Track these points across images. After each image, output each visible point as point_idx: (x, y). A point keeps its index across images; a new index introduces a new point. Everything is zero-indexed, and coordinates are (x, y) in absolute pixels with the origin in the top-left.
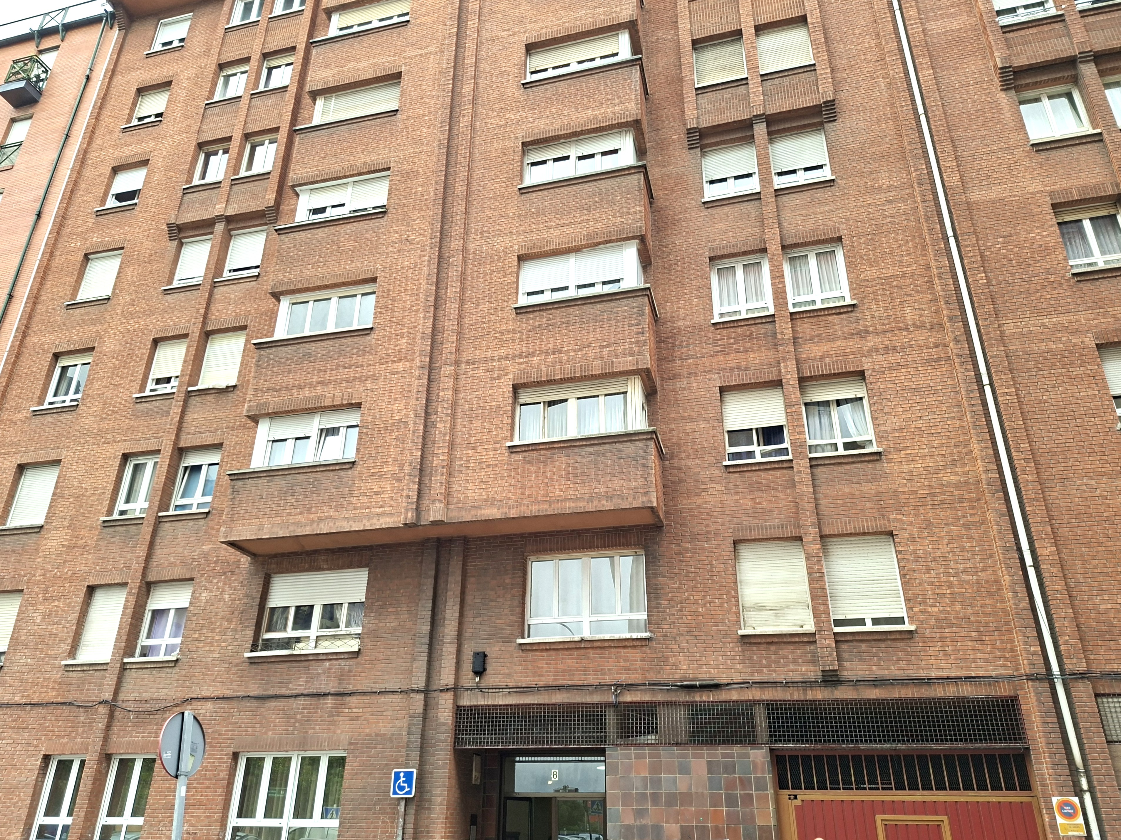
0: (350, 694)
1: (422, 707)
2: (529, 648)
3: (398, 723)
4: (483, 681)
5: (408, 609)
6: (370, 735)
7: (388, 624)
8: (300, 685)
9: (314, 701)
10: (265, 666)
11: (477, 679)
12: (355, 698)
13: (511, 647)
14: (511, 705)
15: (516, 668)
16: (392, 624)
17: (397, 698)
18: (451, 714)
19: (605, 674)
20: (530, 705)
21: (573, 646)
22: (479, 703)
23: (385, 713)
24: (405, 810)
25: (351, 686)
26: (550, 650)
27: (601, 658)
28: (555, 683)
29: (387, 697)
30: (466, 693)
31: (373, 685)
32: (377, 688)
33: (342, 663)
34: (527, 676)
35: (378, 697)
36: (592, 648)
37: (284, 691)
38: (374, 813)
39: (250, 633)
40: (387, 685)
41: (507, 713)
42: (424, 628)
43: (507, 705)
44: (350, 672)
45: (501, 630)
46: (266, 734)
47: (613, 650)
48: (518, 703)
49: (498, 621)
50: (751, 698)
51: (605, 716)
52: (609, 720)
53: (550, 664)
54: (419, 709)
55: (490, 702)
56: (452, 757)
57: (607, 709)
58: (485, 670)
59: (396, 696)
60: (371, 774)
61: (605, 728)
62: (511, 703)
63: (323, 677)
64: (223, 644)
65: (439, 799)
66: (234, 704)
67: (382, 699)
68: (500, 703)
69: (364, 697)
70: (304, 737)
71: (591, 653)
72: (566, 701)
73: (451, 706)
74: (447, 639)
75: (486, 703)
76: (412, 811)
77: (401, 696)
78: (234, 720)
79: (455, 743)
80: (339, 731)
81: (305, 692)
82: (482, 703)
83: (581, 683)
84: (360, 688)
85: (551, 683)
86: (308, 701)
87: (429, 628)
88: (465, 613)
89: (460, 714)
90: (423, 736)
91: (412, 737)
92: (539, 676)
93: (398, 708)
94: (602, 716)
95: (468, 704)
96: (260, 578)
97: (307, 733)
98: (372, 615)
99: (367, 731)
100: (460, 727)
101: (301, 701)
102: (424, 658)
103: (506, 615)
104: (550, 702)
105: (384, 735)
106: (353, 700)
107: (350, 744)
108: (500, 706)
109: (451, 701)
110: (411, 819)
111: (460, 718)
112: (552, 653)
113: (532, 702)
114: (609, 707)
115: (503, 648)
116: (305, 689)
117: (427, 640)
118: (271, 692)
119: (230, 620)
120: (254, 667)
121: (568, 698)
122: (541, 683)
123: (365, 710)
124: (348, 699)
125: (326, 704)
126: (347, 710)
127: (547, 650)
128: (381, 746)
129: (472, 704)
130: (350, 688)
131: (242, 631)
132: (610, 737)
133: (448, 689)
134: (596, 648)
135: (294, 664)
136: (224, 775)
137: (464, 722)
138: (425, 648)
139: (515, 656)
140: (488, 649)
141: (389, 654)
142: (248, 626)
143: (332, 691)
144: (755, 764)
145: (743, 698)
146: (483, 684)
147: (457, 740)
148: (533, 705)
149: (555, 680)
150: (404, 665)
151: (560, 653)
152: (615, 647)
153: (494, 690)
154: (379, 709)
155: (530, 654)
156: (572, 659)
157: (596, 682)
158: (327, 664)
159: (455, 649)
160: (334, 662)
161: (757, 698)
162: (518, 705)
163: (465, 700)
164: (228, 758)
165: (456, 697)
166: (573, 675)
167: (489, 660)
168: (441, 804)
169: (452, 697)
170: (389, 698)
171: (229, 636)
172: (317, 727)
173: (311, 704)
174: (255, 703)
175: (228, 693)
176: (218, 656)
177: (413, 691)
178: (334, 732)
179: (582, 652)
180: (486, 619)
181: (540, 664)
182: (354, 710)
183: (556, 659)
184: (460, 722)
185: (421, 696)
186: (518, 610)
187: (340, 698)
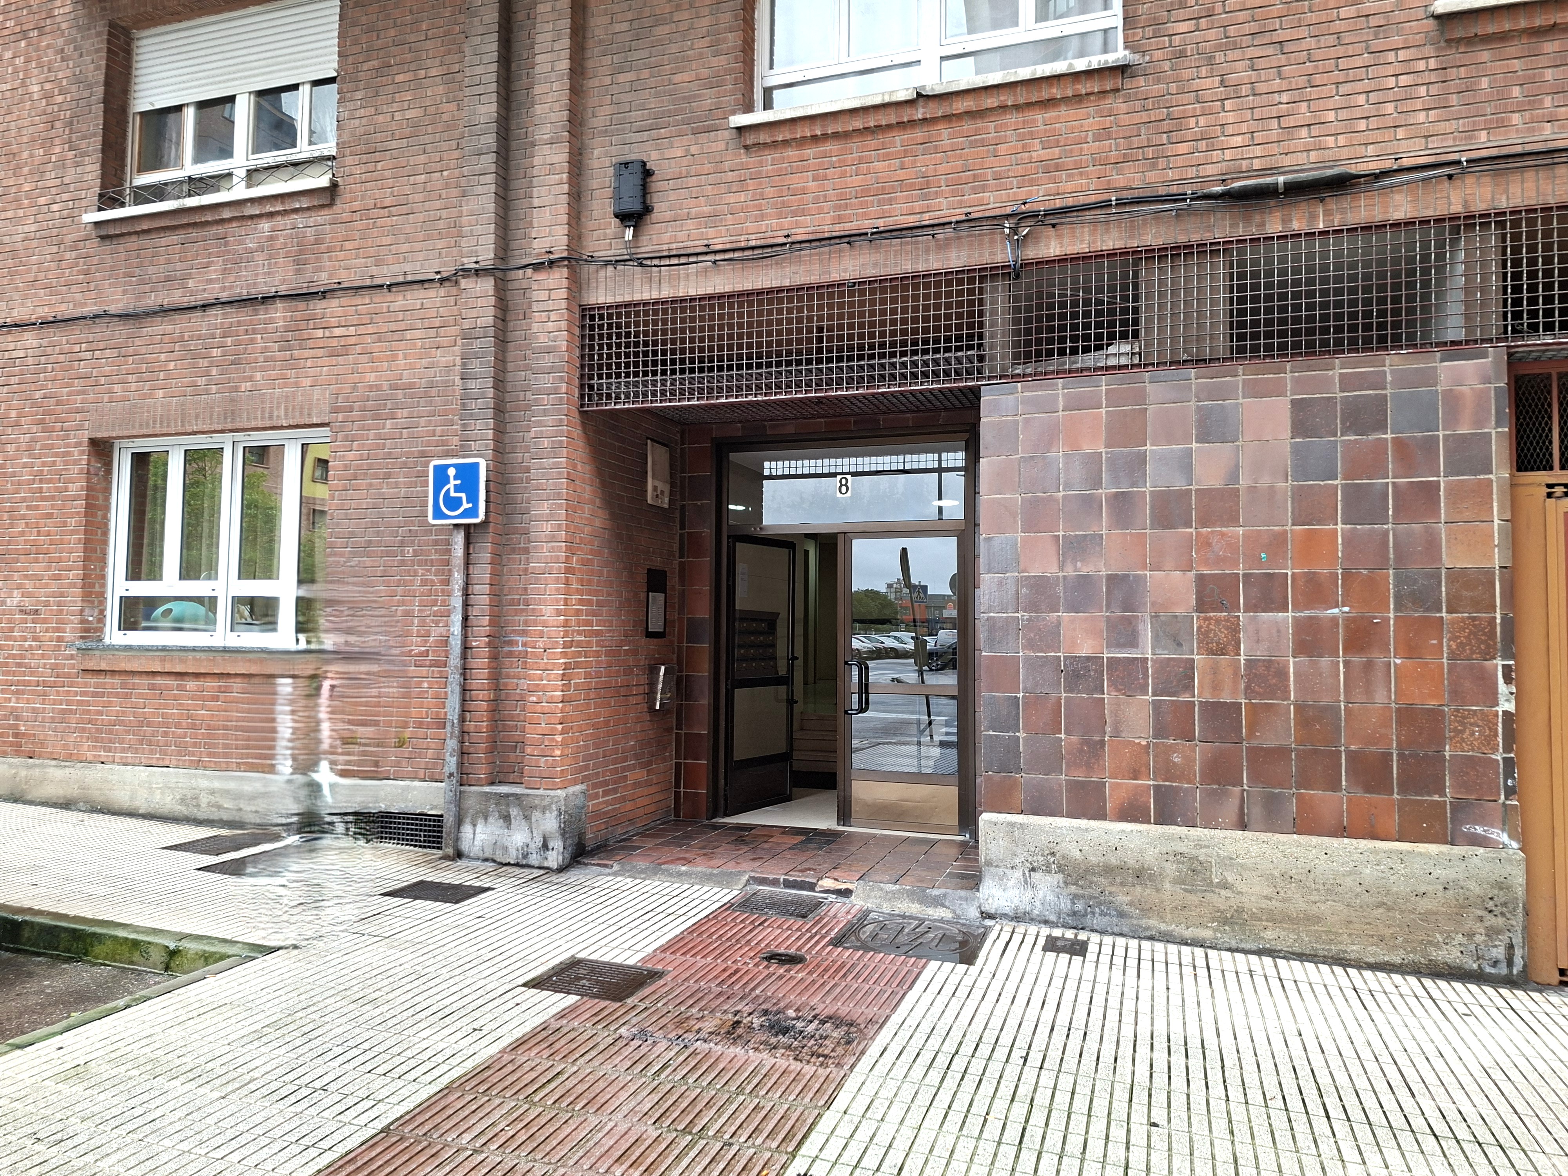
0: (324, 295)
1: (491, 311)
2: (764, 137)
3: (443, 358)
4: (644, 239)
5: (444, 70)
6: (378, 388)
7: (398, 116)
8: (211, 281)
9: (243, 315)
10: (133, 243)
11: (629, 234)
12: (335, 302)
13: (720, 141)
14: (721, 296)
15: (732, 198)
16: (409, 114)
17: (434, 296)
18: (564, 325)
19: (984, 189)
20: (770, 291)
21: (891, 117)
22: (637, 297)
23: (408, 335)
24: (467, 554)
25: (324, 275)
26: (825, 137)
27: (973, 145)
28: (838, 229)
29: (409, 295)
30: (602, 274)
31: (374, 270)
32: (385, 274)
33: (299, 220)
34: (762, 217)
35: (389, 297)
36: (947, 118)
37: (177, 298)
38: (403, 563)
39: (92, 170)
40: (408, 267)
41: (712, 318)
42: (483, 109)
43: (711, 297)
44: (317, 242)
45: (689, 100)
46: (151, 396)
47: (1012, 119)
48: (739, 288)
49: (677, 78)
50: (1457, 208)
51: (981, 302)
52: (993, 312)
53: (825, 178)
54: (486, 316)
55: (666, 292)
56: (577, 432)
57: (987, 285)
58: (647, 210)
59: (432, 293)
60: (388, 476)
61: (981, 337)
62: (720, 289)
63: (259, 257)
64: (42, 200)
65: (547, 528)
66: (77, 332)
67: (400, 300)
68: (692, 292)
69: (358, 300)
70: (233, 400)
71: (944, 134)
72: (870, 272)
73: (564, 304)
74: (543, 133)
75: (655, 295)
76: (484, 553)
77: (442, 291)
78: (83, 368)
79: (582, 396)
80: (308, 382)
81: (224, 296)
82: (646, 296)
83: (911, 220)
84: (348, 278)
85: (828, 230)
86: (234, 316)
87: (494, 107)
88: (590, 64)
89: (592, 328)
90: (500, 383)
91: (472, 384)
92: (795, 214)
93: (437, 322)
94: (971, 303)
95: (610, 300)
96: (99, 34)
97: (236, 389)
98: (359, 95)
99: (371, 377)
100: (591, 357)
101: (216, 317)
102: (488, 186)
103: (701, 56)
104: (826, 279)
105: (411, 386)
106: (332, 307)
107: (336, 410)
108: (693, 299)
109: (563, 293)
110: (482, 573)
111: (592, 337)
112: (830, 147)
113: (776, 284)
114: (994, 277)
115: (694, 149)
116: (223, 289)
117: (490, 140)
118: (152, 301)
119: (47, 143)
120: (108, 247)
121: (875, 265)
122: (800, 234)
123: (362, 330)
124: (319, 306)
125: (271, 321)
126: (320, 333)
127: (815, 139)
128: (405, 412)
129: (619, 299)
130: (323, 280)
131: (77, 165)
132: (993, 358)
133: (552, 263)
134: (959, 116)
135: (194, 234)
136: (77, 488)
137: (601, 347)
138: (489, 161)
139: (727, 165)
140: (654, 155)
141: (407, 190)
142: (84, 154)
143: (283, 290)
144: (1452, 400)
145: (1429, 213)
146: (647, 247)
147: (586, 390)
148: (780, 290)
149: (840, 220)
150: (444, 214)
151: (854, 145)
152: (1017, 107)
153: (675, 261)
154: (393, 326)
155: (769, 157)
156: (887, 158)
157: (958, 214)
158: (265, 226)
159: (565, 157)
160: (280, 221)
161: (1479, 206)
162: (740, 294)
163: (601, 291)
164: (82, 453)
165: (576, 285)
166: (890, 202)
167: (657, 185)
168: (552, 539)
169: (565, 283)
170: (413, 298)
171: (50, 179)
172: (258, 376)
173: (239, 324)
174: (120, 331)
175: (65, 310)
176: (33, 228)
177: (466, 272)
178: (297, 385)
179: (919, 134)
180: (645, 73)
181: (796, 181)
182: (337, 332)
183: (842, 164)
184: (592, 348)
185: (487, 285)
186: (733, 39)
187: (302, 305)
